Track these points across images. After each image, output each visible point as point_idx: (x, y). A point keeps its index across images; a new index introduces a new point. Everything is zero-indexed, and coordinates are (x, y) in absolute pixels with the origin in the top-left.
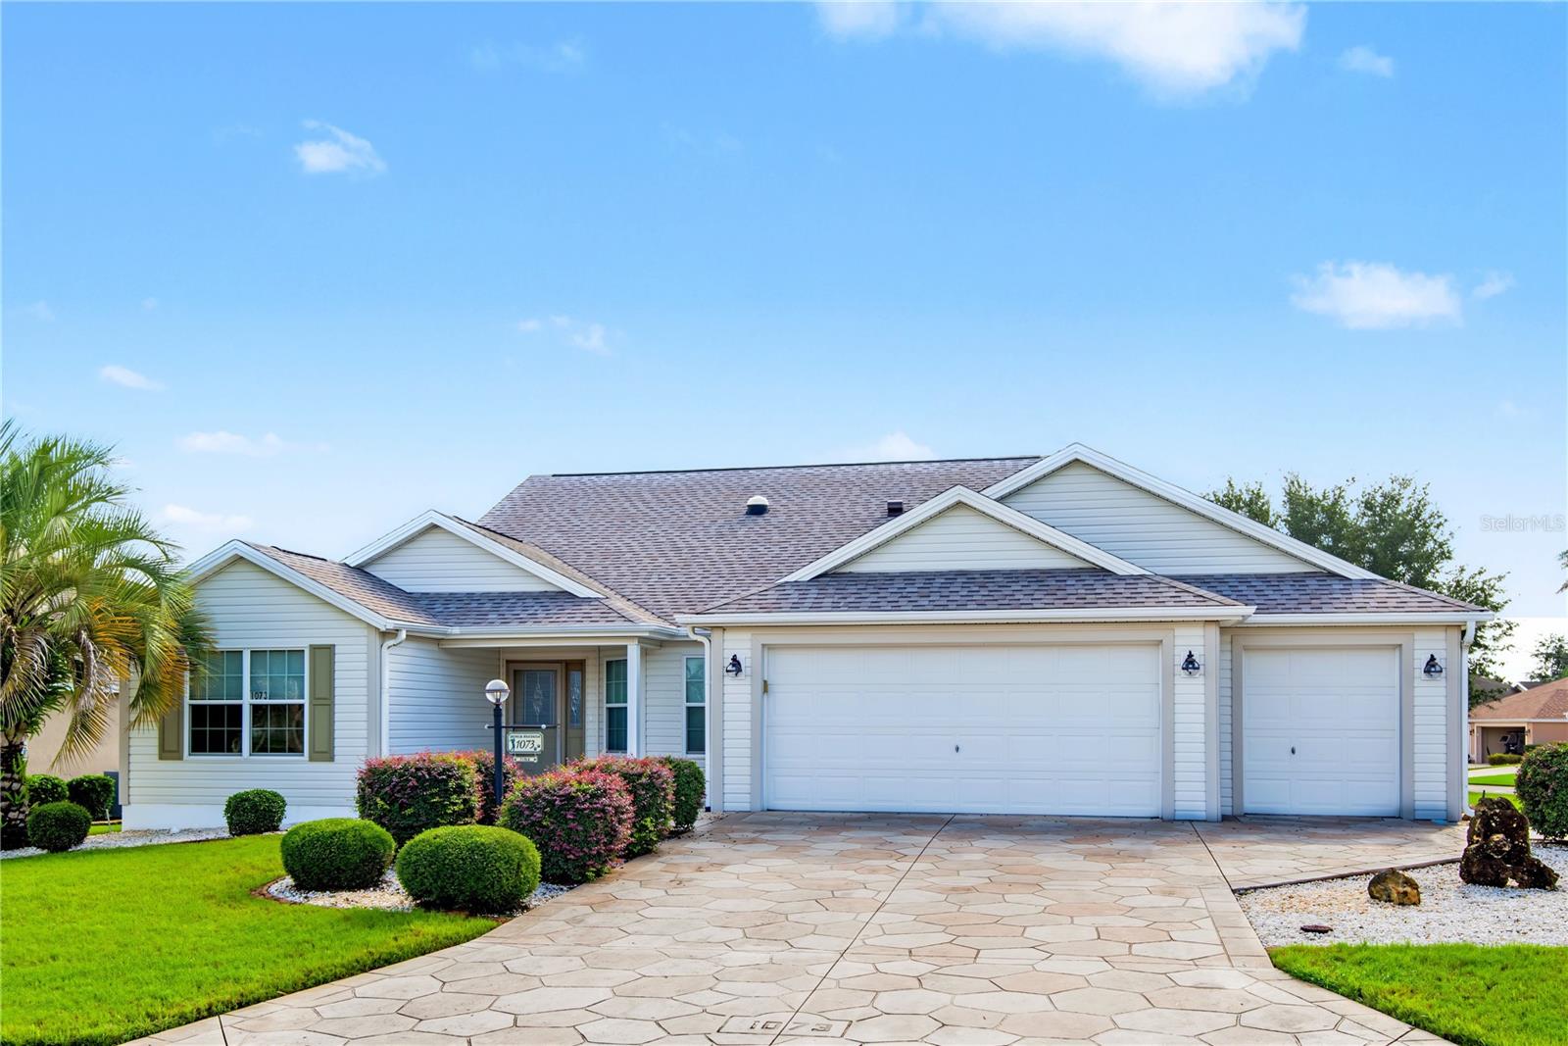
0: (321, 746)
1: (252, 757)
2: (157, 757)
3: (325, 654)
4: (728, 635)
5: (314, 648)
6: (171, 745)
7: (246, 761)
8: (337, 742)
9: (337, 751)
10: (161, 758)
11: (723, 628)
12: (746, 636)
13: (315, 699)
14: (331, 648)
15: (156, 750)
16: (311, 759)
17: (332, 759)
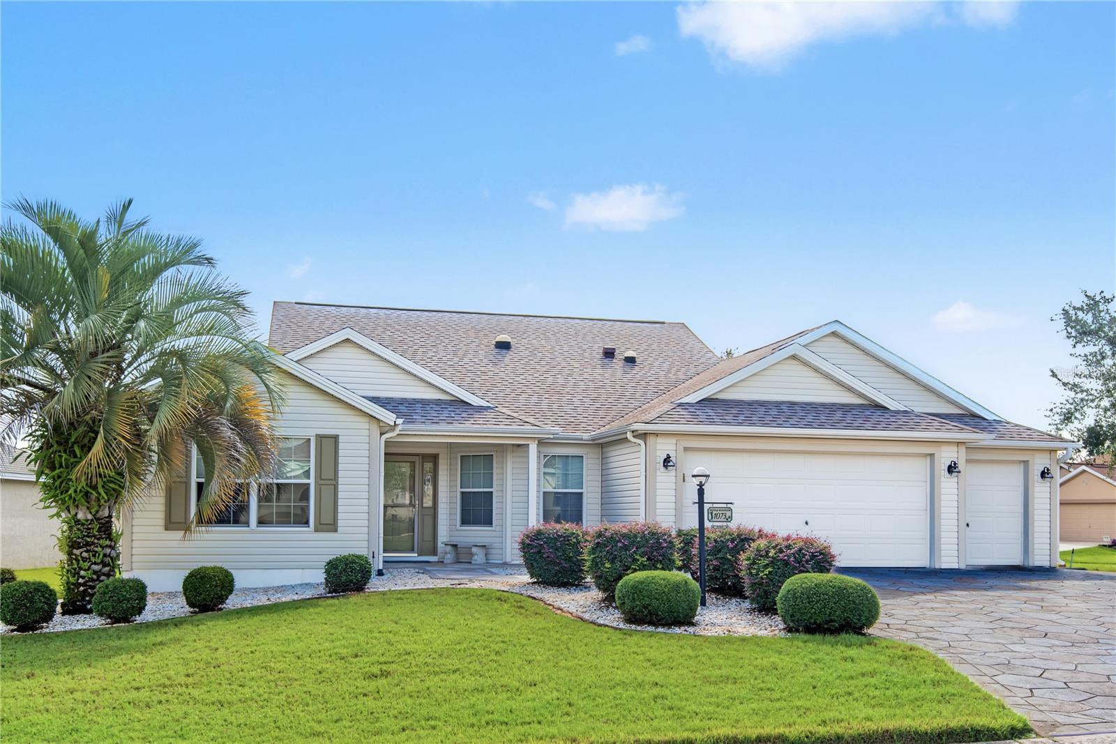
0: (327, 519)
1: (259, 528)
2: (163, 528)
3: (329, 444)
4: (660, 440)
5: (320, 437)
6: (177, 517)
7: (253, 532)
8: (340, 516)
9: (340, 523)
10: (167, 529)
11: (656, 434)
12: (673, 440)
13: (321, 479)
14: (335, 438)
15: (162, 522)
16: (316, 530)
17: (336, 531)
